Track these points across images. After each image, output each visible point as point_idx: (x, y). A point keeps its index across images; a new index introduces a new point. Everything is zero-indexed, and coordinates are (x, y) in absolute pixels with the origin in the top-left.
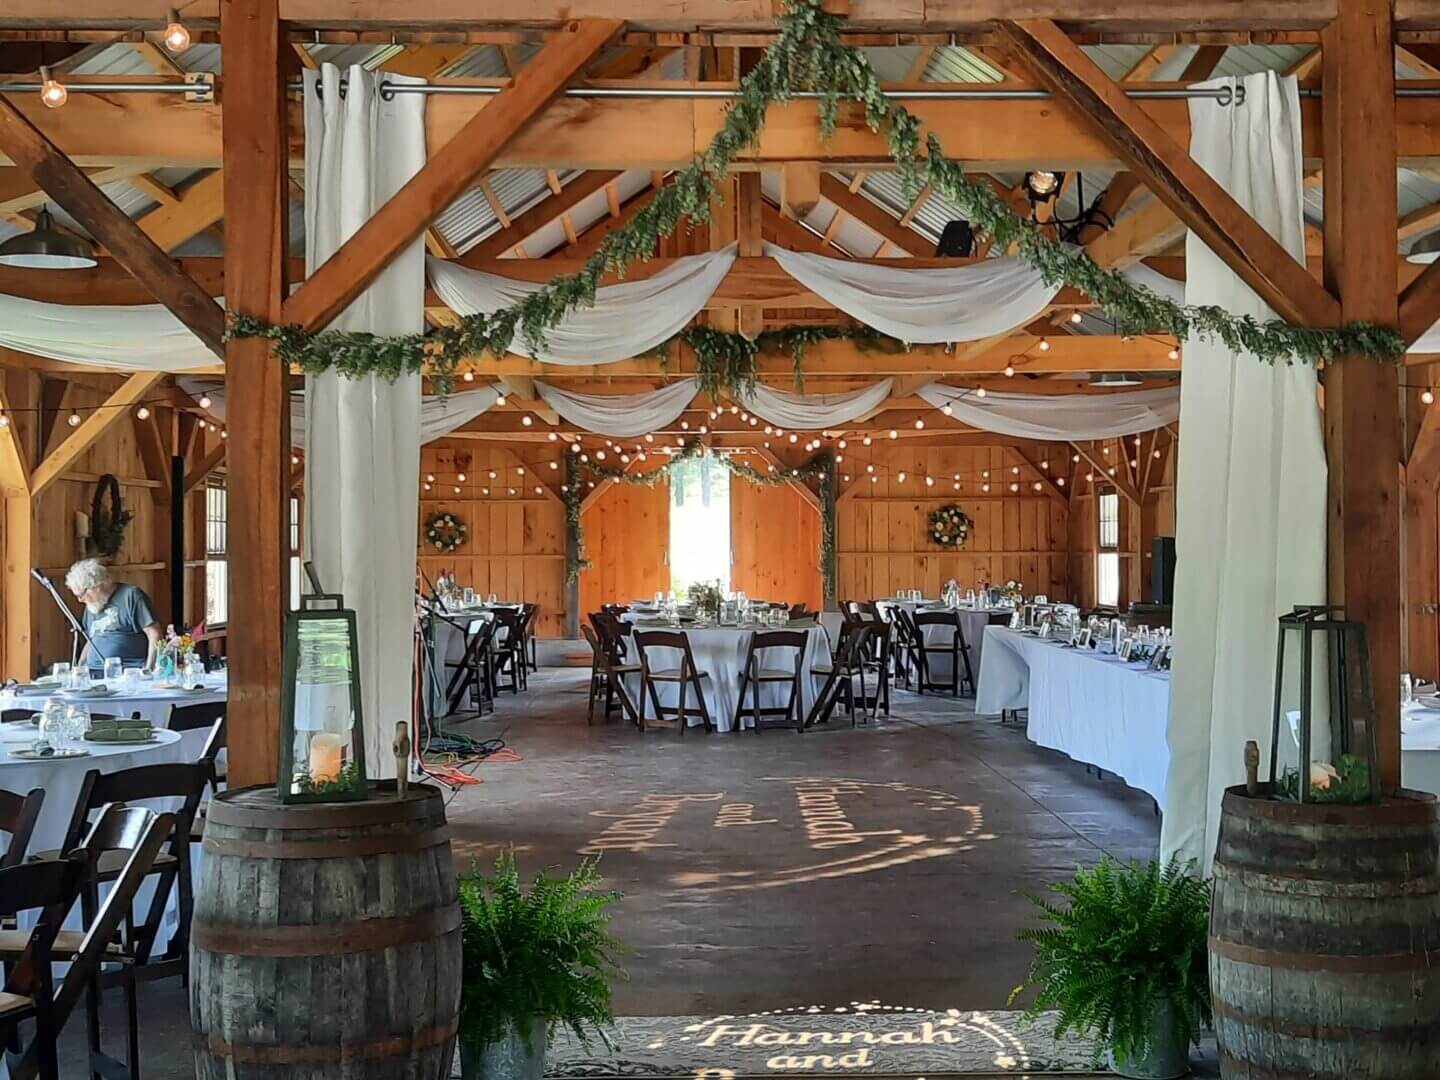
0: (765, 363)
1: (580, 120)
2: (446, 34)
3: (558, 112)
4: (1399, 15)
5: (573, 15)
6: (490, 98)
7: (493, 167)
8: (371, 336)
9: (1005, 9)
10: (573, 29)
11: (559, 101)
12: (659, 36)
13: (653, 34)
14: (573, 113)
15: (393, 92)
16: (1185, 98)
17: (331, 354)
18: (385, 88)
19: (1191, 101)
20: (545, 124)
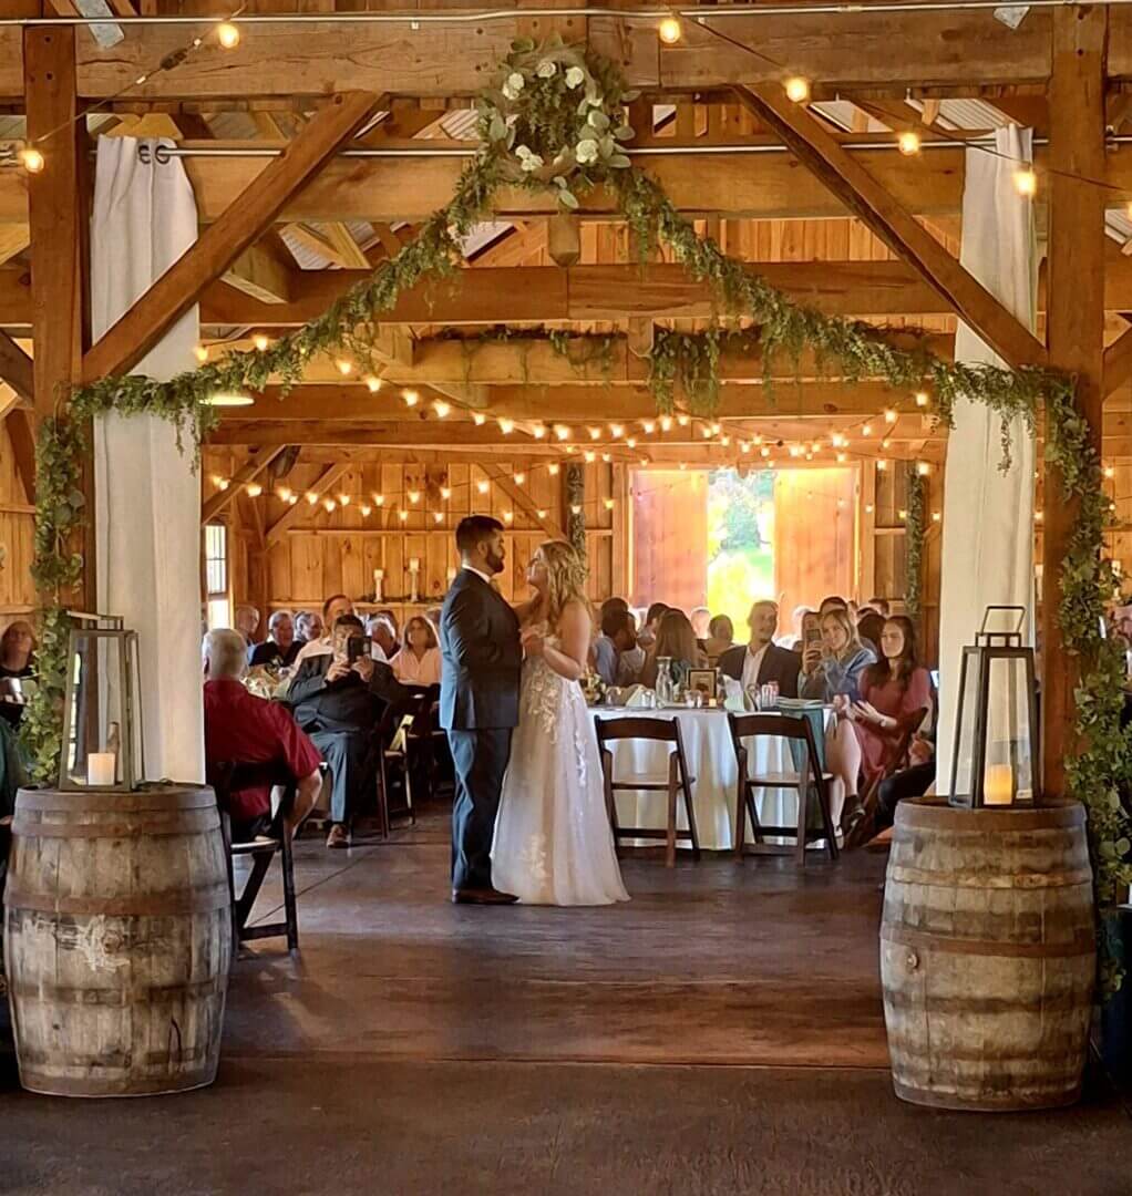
0: (728, 367)
1: (357, 178)
2: (228, 103)
3: (335, 169)
4: (1112, 73)
5: (337, 88)
6: (271, 159)
7: (278, 220)
8: (145, 378)
9: (737, 74)
10: (339, 101)
11: (334, 160)
12: (422, 102)
13: (417, 100)
14: (352, 170)
15: (169, 156)
16: (963, 148)
17: (111, 394)
18: (161, 152)
19: (969, 150)
20: (325, 182)
